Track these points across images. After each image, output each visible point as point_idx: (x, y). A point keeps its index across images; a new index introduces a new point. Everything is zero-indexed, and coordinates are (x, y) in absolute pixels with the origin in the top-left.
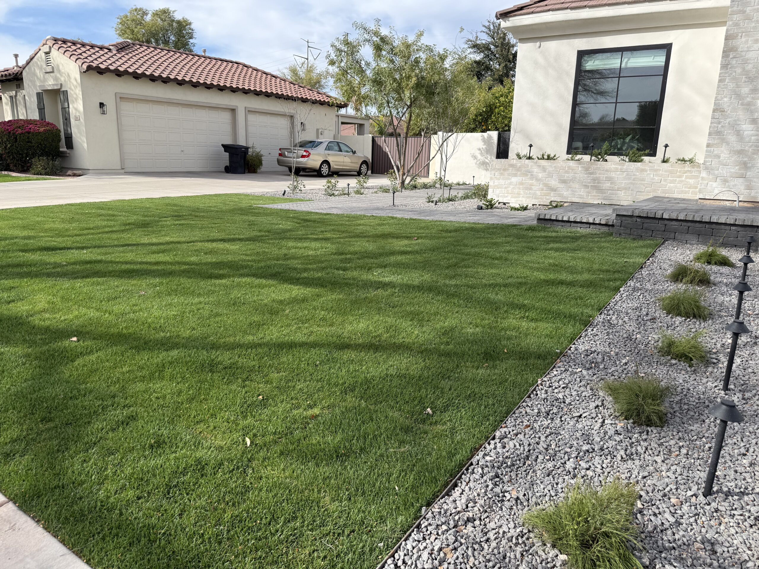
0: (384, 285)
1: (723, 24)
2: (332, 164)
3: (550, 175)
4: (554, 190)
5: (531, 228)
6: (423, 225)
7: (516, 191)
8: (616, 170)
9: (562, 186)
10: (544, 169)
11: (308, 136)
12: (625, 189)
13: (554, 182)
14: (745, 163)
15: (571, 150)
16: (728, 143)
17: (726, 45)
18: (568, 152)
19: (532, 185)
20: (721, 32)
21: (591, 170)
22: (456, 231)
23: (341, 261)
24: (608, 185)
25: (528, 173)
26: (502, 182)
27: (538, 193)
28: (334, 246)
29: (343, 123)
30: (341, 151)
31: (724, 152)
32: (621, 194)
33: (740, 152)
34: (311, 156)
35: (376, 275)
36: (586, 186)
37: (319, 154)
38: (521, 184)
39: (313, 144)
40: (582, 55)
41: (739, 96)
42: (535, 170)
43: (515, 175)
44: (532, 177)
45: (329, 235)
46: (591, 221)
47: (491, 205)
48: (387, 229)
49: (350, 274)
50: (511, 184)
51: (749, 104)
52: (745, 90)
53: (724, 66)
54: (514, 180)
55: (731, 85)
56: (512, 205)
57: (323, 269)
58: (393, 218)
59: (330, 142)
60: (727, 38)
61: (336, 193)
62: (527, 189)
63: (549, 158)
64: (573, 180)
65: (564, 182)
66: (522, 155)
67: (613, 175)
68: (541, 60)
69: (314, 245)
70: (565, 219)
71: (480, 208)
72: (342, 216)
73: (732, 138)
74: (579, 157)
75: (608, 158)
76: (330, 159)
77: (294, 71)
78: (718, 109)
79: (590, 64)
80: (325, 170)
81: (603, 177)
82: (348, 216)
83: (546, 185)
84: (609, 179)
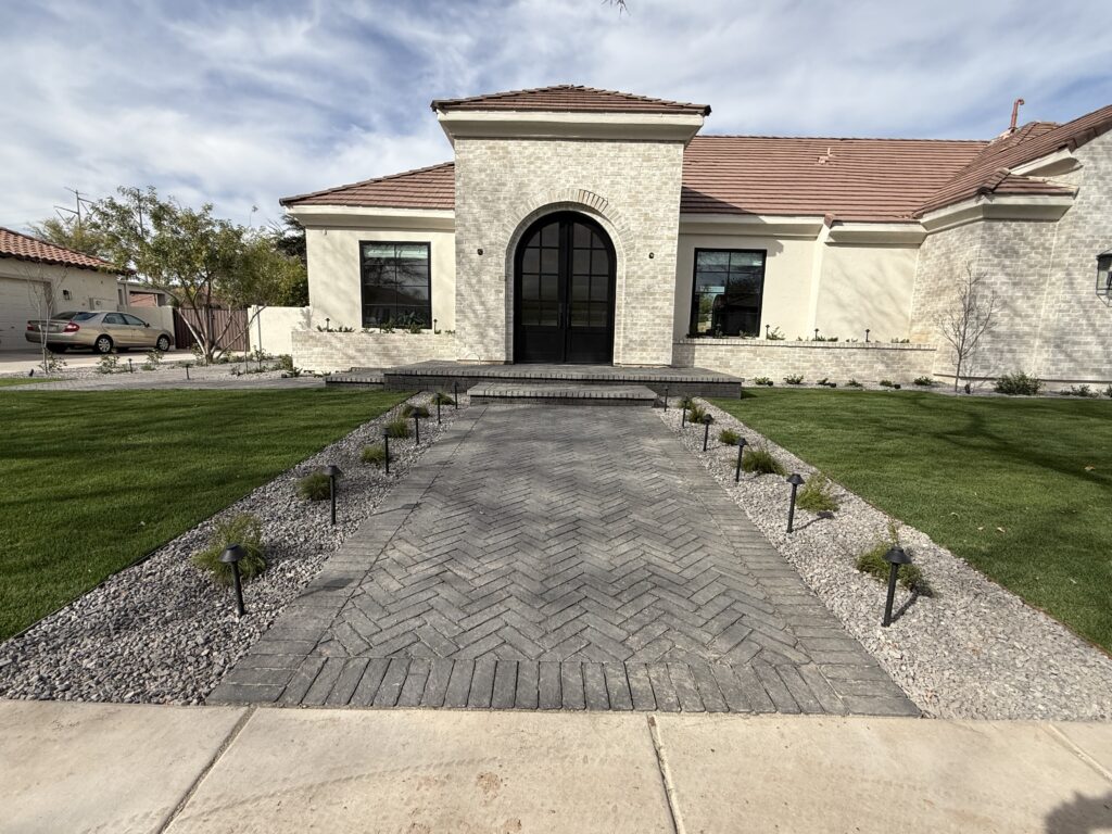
0: (135, 447)
1: (453, 231)
2: (113, 338)
3: (347, 345)
4: (353, 358)
5: (319, 390)
6: (211, 394)
7: (319, 360)
8: (400, 340)
9: (358, 354)
10: (341, 340)
11: (76, 306)
12: (410, 355)
13: (351, 352)
14: (482, 334)
15: (366, 324)
16: (469, 319)
17: (457, 248)
18: (363, 326)
19: (332, 354)
20: (452, 237)
21: (380, 341)
22: (246, 396)
23: (91, 433)
24: (395, 353)
25: (327, 343)
26: (305, 352)
27: (339, 361)
28: (86, 421)
29: (131, 292)
30: (127, 324)
31: (467, 324)
32: (407, 359)
33: (477, 325)
34: (80, 330)
35: (131, 440)
36: (378, 354)
37: (94, 328)
38: (323, 353)
39: (85, 316)
40: (363, 245)
41: (470, 285)
42: (334, 341)
43: (317, 346)
44: (332, 347)
45: (84, 411)
46: (369, 380)
47: (297, 374)
48: (165, 401)
49: (97, 442)
50: (313, 354)
51: (478, 291)
52: (474, 281)
53: (459, 263)
54: (316, 350)
55: (465, 277)
56: (316, 373)
57: (63, 441)
58: (178, 390)
59: (109, 314)
60: (458, 242)
61: (114, 370)
62: (327, 357)
63: (347, 330)
64: (367, 349)
65: (360, 351)
66: (322, 328)
67: (398, 344)
68: (328, 245)
69: (58, 421)
70: (349, 380)
71: (284, 377)
72: (112, 392)
73: (471, 315)
74: (371, 330)
75: (394, 330)
76: (111, 333)
77: (55, 227)
78: (459, 294)
79: (372, 253)
80: (104, 345)
81: (390, 346)
82: (119, 392)
83: (345, 354)
84: (396, 348)
